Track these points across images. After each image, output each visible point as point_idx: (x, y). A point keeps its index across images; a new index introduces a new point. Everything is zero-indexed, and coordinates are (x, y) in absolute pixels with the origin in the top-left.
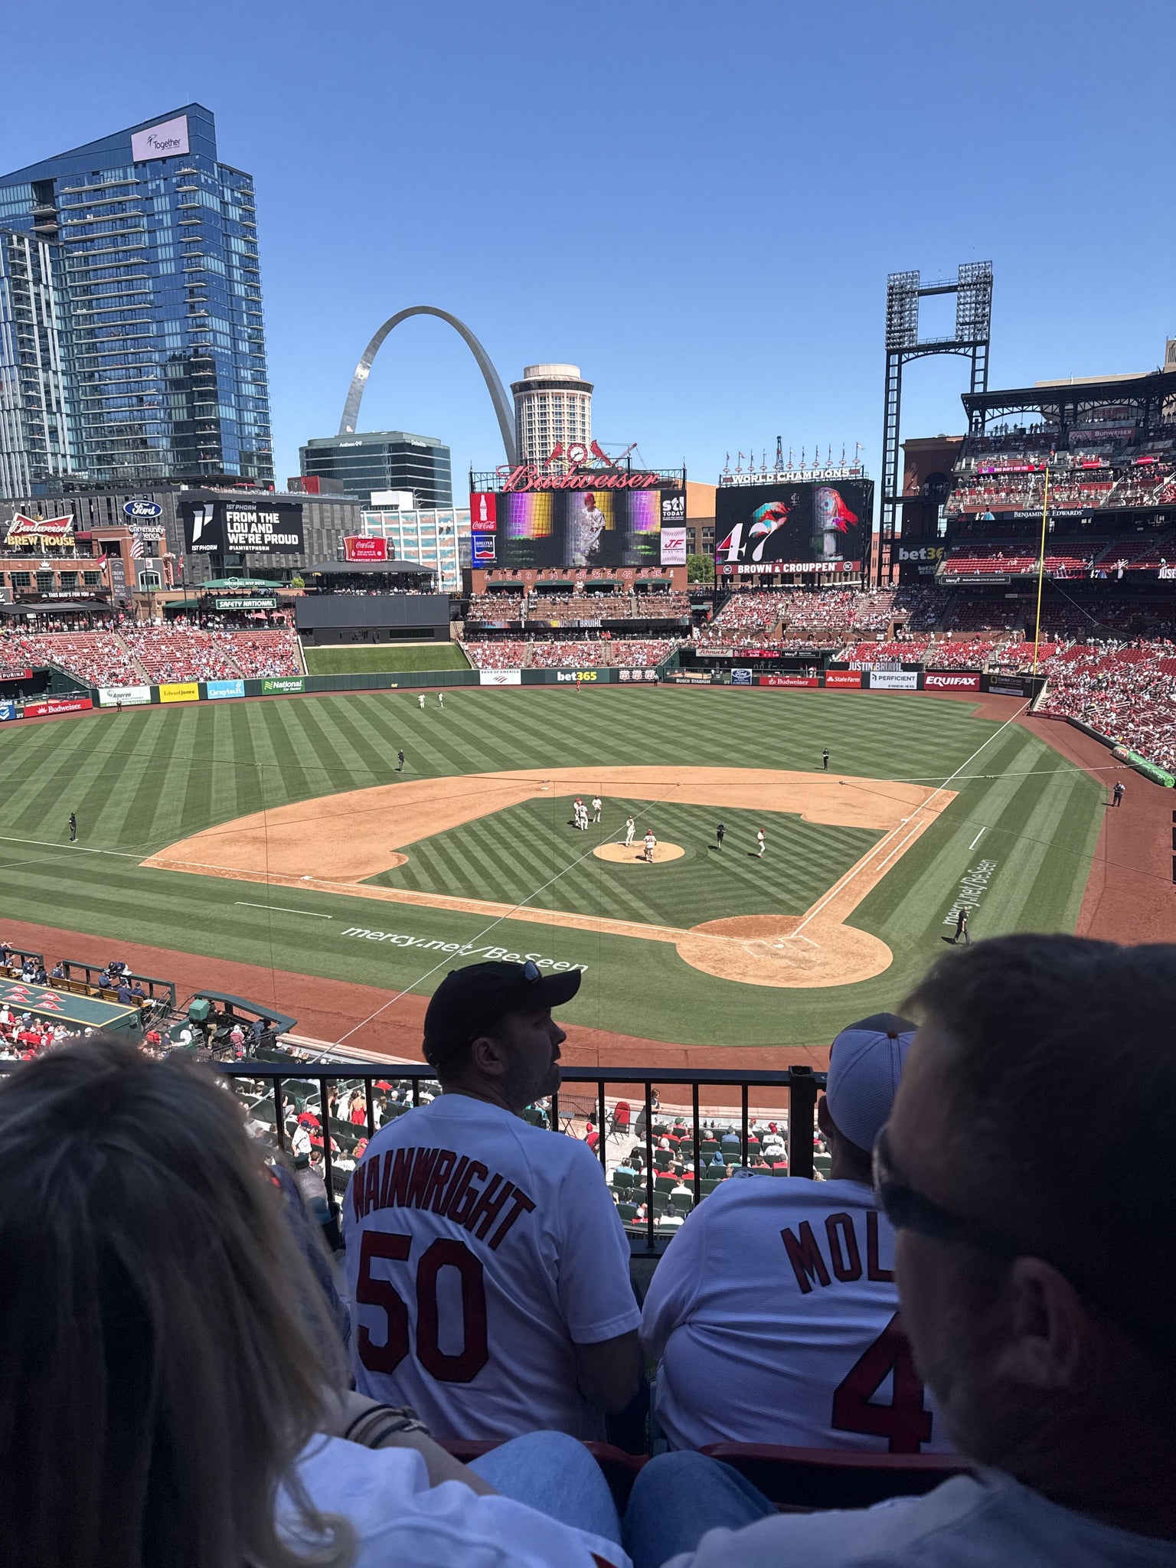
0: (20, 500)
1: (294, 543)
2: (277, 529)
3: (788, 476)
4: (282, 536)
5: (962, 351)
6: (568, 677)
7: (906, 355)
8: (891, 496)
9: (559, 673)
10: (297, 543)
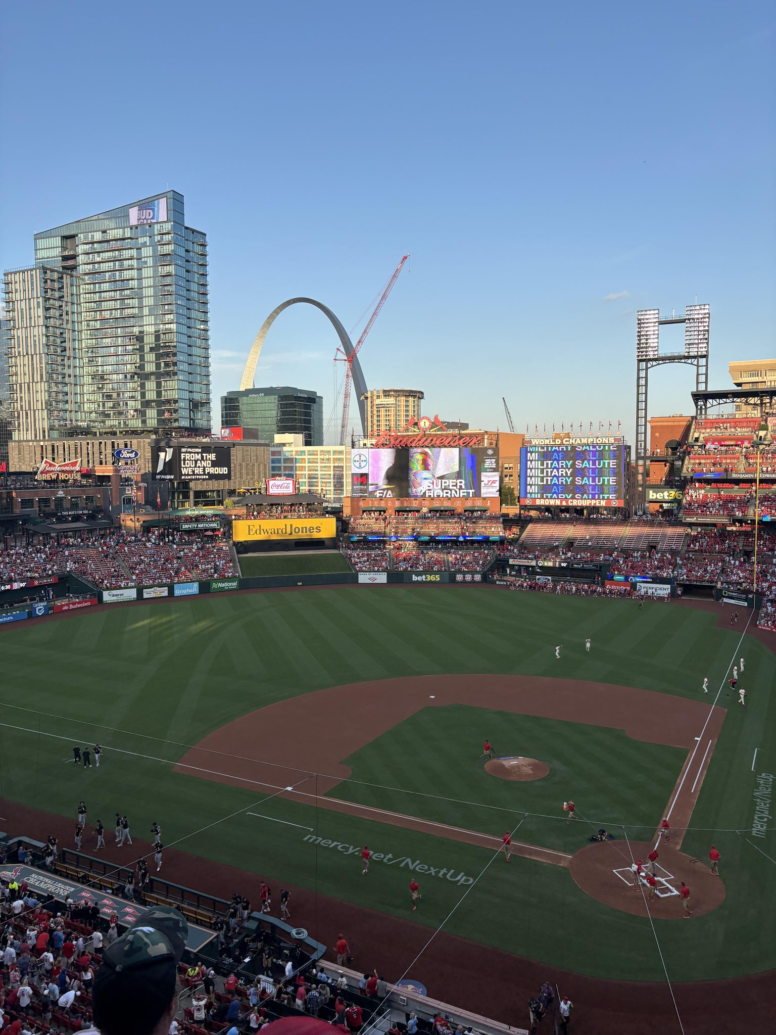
0: (40, 441)
1: (225, 473)
2: (214, 464)
3: (571, 441)
4: (217, 468)
5: (689, 361)
6: (419, 578)
7: (651, 362)
8: (642, 455)
9: (414, 575)
10: (227, 473)
